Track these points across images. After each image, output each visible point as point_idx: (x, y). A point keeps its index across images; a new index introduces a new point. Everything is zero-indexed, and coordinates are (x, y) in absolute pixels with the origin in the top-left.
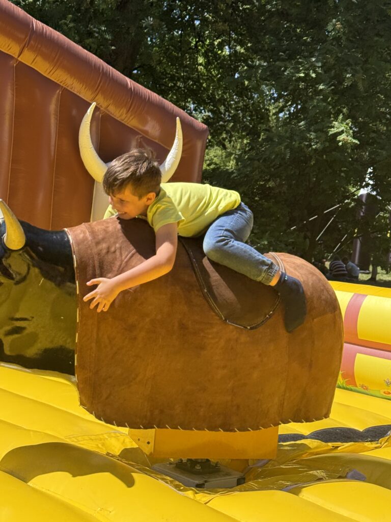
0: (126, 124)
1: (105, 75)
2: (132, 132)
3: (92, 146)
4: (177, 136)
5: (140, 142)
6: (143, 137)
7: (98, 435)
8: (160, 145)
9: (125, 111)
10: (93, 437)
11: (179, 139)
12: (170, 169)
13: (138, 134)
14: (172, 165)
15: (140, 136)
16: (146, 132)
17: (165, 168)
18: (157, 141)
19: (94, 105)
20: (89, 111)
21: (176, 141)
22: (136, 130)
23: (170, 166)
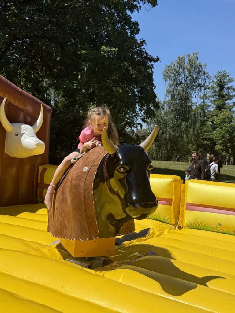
0: (18, 106)
1: (9, 85)
2: (21, 110)
3: (5, 116)
4: (41, 112)
5: (25, 115)
6: (26, 112)
7: (36, 248)
8: (33, 116)
9: (18, 101)
10: (35, 249)
11: (42, 113)
12: (39, 126)
13: (24, 111)
14: (40, 124)
15: (25, 112)
16: (27, 110)
17: (37, 125)
18: (32, 114)
19: (5, 98)
20: (3, 101)
21: (41, 114)
22: (23, 109)
23: (39, 125)
